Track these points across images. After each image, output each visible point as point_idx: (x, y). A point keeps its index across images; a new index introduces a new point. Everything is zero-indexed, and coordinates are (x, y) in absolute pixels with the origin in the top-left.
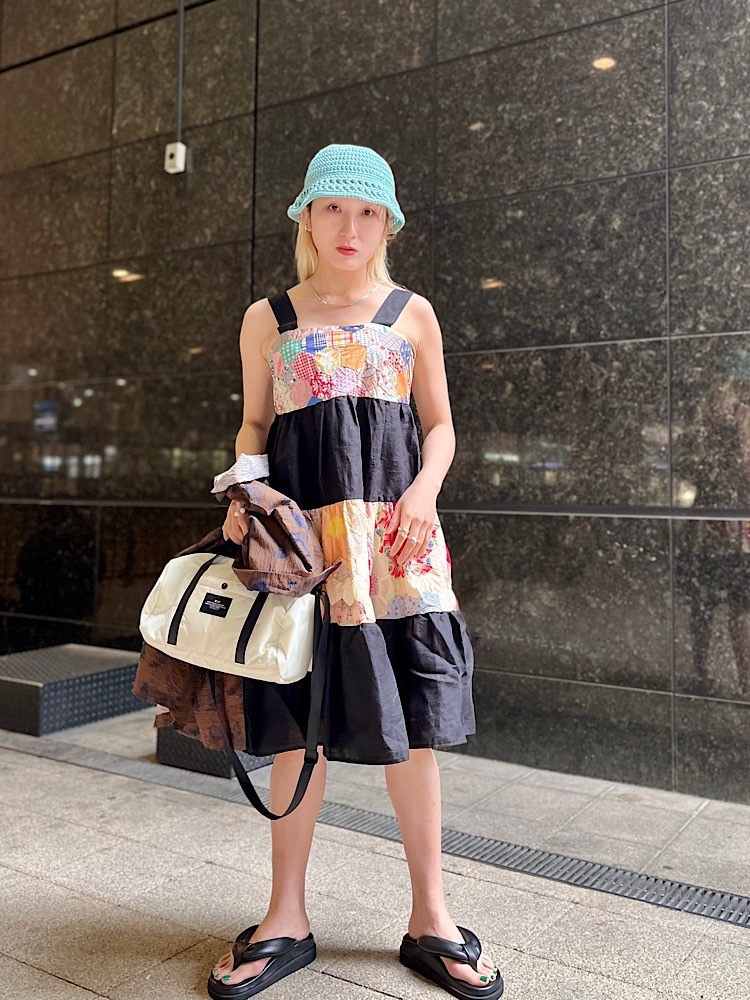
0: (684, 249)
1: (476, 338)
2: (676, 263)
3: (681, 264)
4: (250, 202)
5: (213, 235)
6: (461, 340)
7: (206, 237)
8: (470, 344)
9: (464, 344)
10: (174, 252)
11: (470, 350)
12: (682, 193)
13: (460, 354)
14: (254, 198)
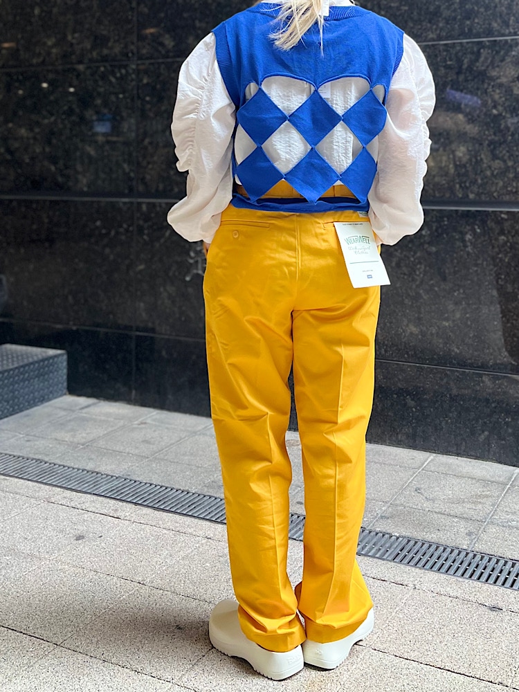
1: (174, 46)
6: (160, 48)
8: (168, 51)
9: (163, 52)
11: (168, 57)
13: (160, 61)
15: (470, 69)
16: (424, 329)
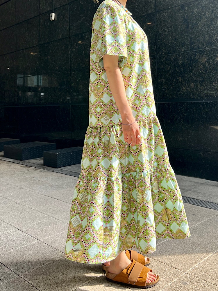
0: (159, 33)
2: (157, 37)
3: (159, 37)
4: (69, 27)
5: (61, 36)
7: (60, 37)
10: (54, 41)
12: (159, 18)
14: (69, 26)
15: (194, 60)
16: (184, 139)
